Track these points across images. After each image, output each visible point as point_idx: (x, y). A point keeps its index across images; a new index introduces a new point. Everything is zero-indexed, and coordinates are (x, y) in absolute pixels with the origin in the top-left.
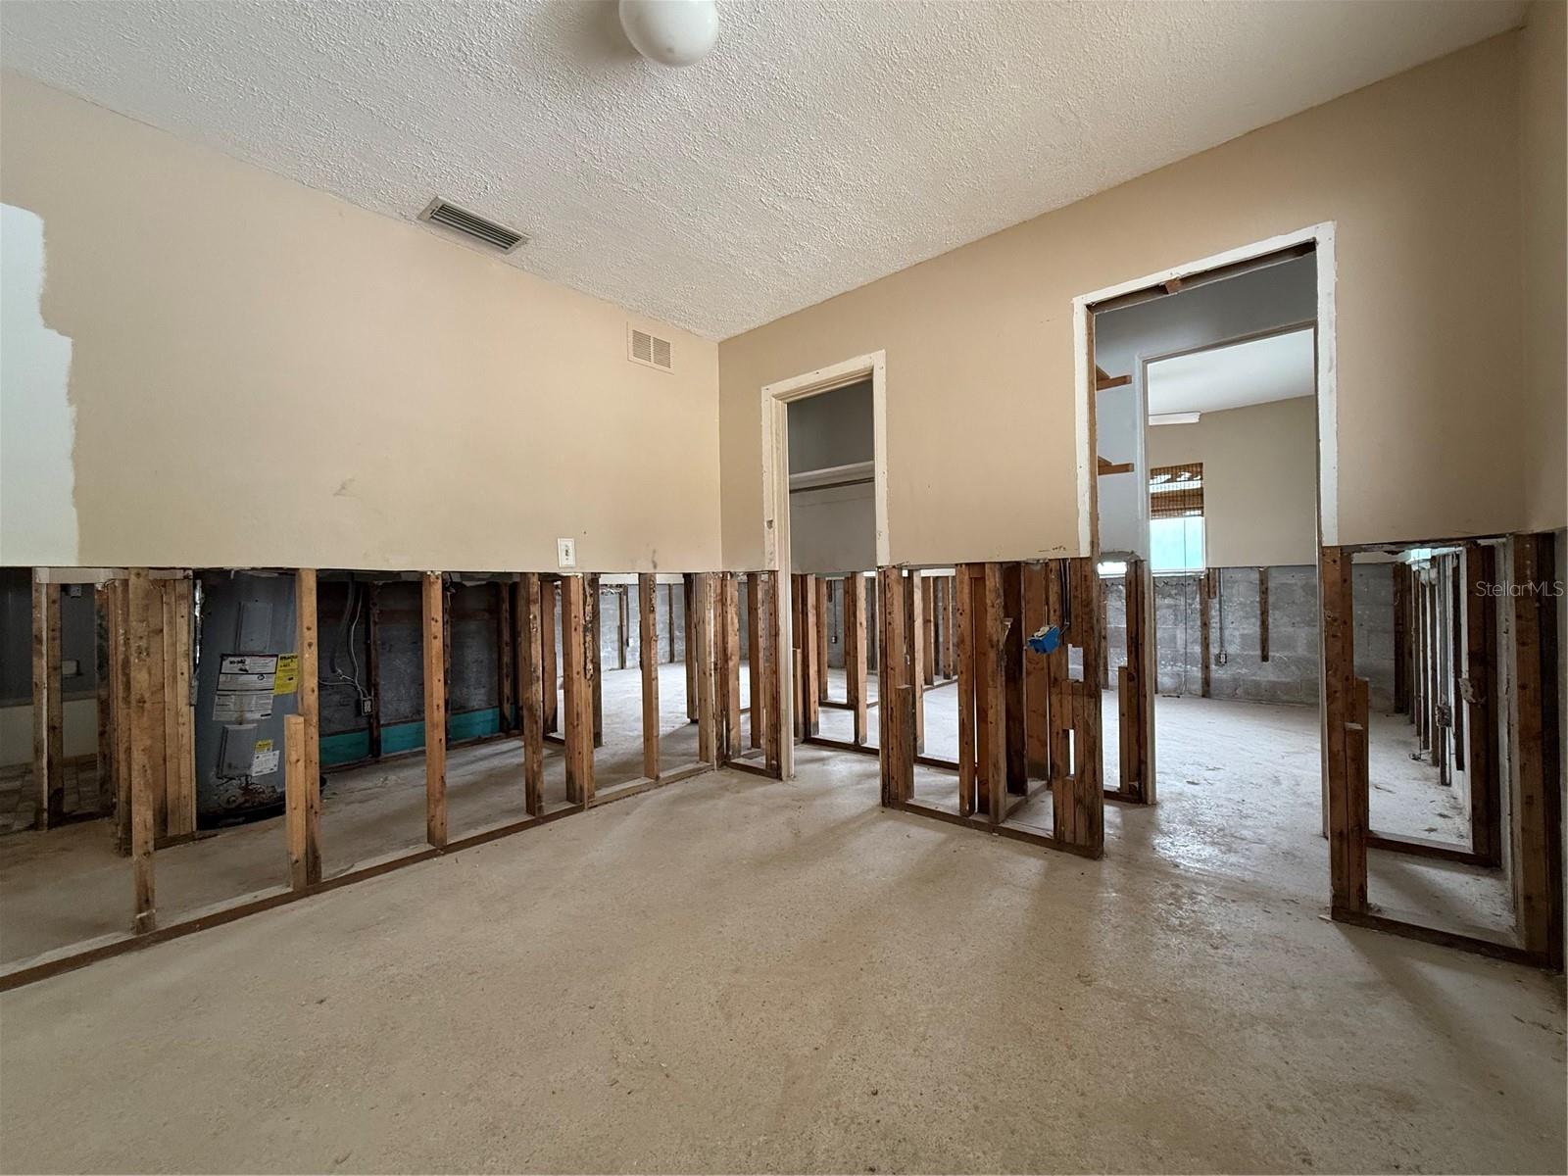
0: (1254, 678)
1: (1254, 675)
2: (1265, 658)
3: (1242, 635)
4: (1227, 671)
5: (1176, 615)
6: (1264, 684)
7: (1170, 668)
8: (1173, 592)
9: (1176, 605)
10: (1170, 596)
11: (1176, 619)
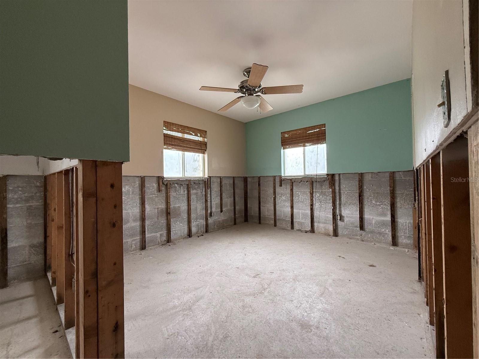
0: (219, 220)
1: (219, 219)
2: (221, 211)
3: (216, 203)
4: (212, 219)
5: (197, 198)
6: (221, 221)
7: (195, 223)
8: (196, 187)
9: (197, 193)
10: (195, 189)
11: (197, 200)
